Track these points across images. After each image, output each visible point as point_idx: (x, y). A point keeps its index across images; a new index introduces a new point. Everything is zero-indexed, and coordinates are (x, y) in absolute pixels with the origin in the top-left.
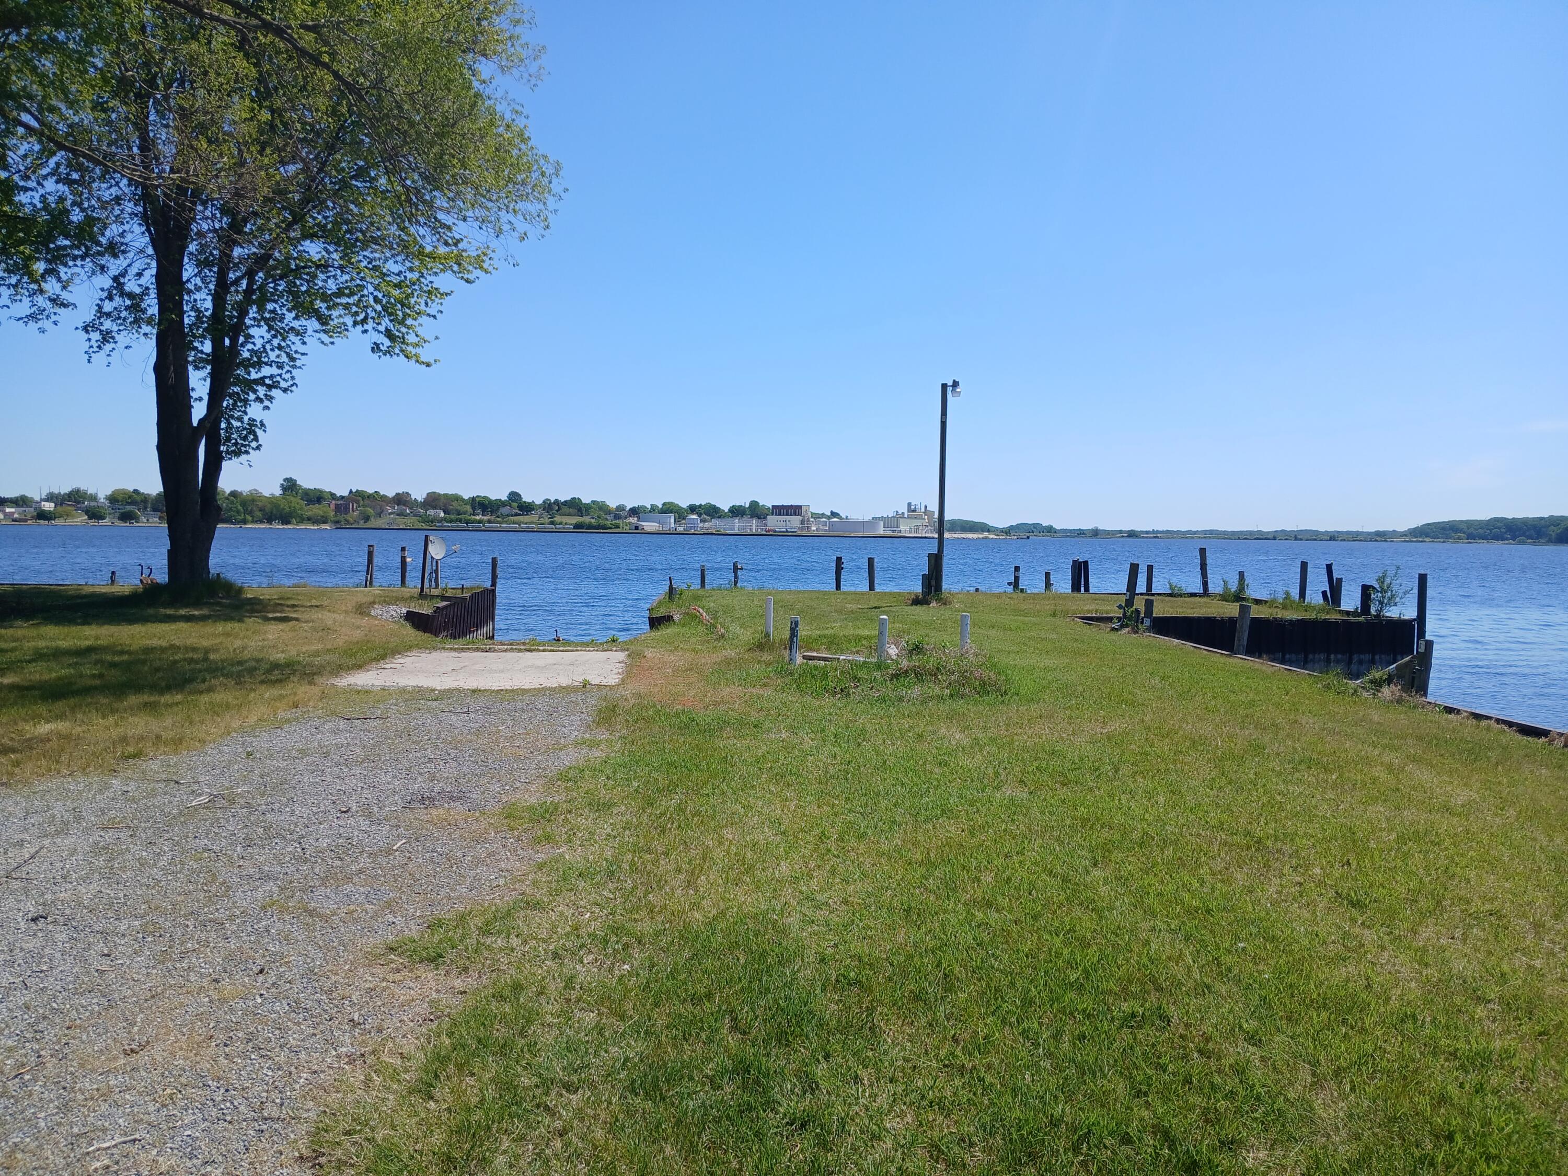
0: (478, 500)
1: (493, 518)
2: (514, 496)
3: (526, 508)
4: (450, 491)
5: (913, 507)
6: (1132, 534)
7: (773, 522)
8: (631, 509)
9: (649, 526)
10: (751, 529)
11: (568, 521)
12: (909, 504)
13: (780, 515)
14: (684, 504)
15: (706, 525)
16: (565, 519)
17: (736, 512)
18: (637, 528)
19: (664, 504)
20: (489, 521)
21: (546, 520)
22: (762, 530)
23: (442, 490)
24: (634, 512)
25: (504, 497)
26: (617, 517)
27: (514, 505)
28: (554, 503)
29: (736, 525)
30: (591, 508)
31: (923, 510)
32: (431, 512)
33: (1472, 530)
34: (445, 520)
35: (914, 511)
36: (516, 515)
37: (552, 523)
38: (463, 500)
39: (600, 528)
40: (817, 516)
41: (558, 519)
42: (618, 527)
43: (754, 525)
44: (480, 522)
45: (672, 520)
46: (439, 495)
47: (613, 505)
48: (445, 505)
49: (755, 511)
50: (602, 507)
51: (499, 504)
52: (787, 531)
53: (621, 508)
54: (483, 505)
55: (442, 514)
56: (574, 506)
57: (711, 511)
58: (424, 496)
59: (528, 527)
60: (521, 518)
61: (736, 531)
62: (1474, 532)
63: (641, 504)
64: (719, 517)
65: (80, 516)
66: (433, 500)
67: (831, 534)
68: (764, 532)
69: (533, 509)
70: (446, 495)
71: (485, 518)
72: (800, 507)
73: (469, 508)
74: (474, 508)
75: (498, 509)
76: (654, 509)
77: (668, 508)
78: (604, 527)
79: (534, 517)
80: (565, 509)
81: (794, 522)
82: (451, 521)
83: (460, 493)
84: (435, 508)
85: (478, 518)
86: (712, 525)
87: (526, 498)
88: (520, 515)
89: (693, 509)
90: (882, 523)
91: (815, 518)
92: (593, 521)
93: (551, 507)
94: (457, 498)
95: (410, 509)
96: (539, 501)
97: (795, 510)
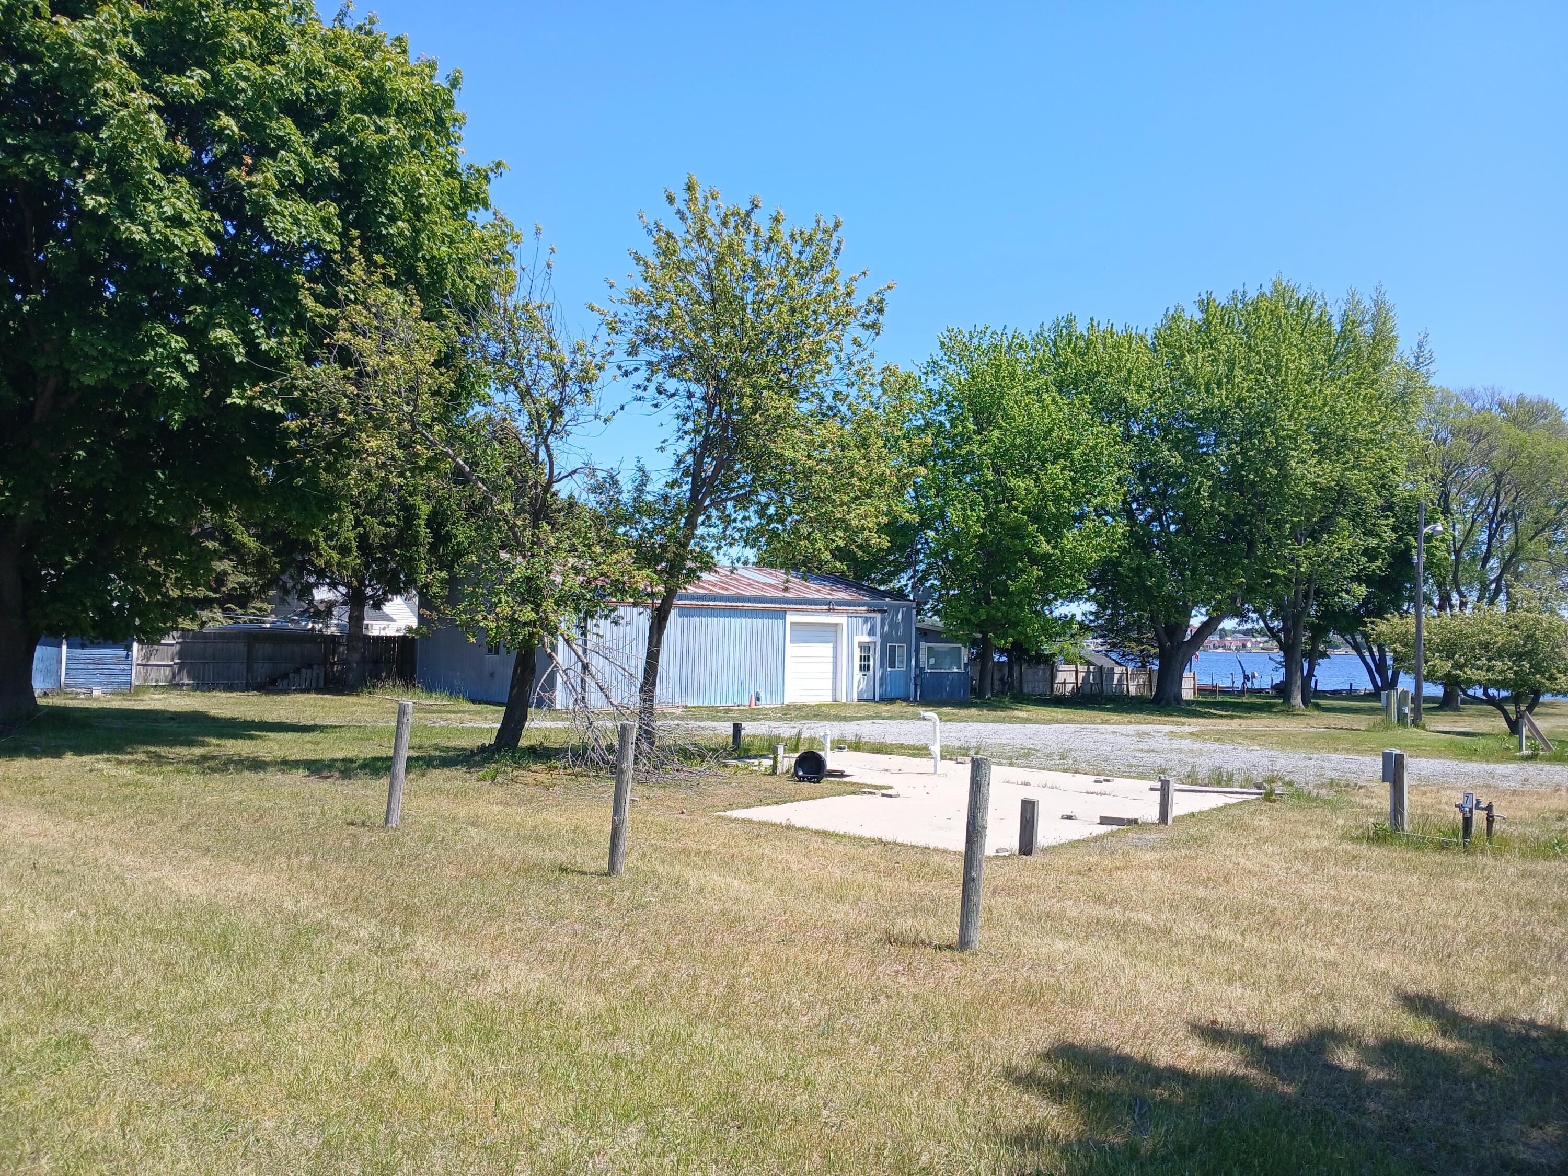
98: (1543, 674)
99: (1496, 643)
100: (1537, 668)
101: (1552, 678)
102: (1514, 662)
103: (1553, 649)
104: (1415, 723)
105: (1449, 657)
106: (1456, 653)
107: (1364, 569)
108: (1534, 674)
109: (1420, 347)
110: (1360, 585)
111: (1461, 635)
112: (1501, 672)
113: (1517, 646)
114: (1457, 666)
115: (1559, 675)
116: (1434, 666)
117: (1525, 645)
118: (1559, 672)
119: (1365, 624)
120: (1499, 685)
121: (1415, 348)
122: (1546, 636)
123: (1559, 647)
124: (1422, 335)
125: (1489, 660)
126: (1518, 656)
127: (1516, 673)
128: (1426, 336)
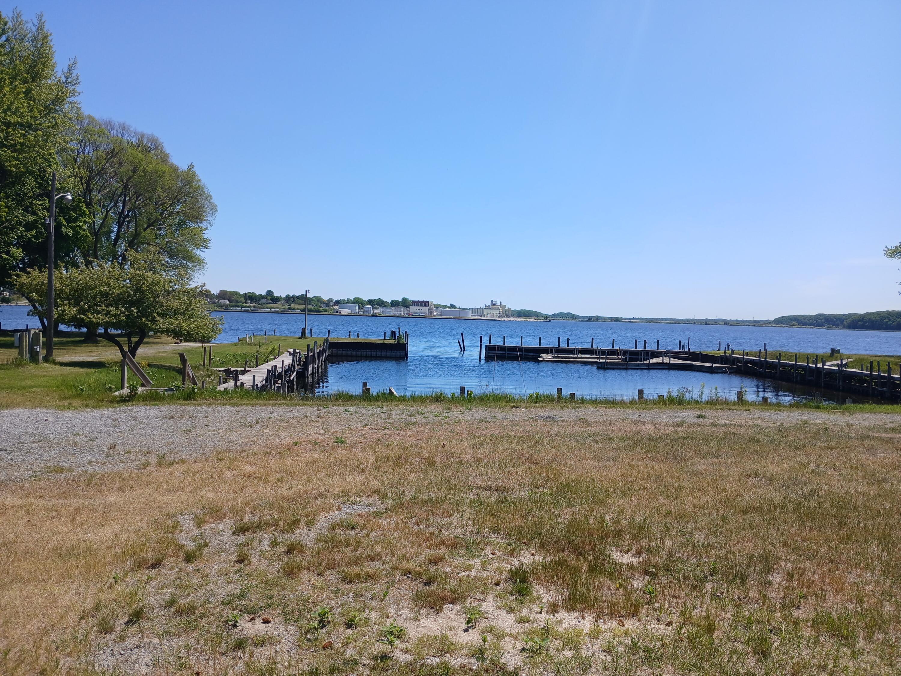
0: (248, 295)
1: (256, 305)
2: (270, 293)
3: (276, 300)
4: (233, 290)
5: (494, 303)
6: (617, 320)
7: (413, 310)
8: (336, 301)
9: (344, 311)
10: (400, 314)
11: (298, 308)
12: (492, 301)
13: (417, 306)
14: (366, 299)
15: (375, 311)
16: (296, 306)
17: (395, 304)
18: (337, 312)
19: (354, 299)
20: (254, 307)
21: (286, 306)
22: (407, 314)
23: (228, 289)
24: (338, 302)
25: (264, 293)
26: (328, 305)
27: (269, 298)
28: (292, 297)
29: (393, 311)
30: (312, 300)
31: (499, 304)
32: (222, 301)
33: (806, 320)
34: (230, 306)
35: (494, 305)
36: (270, 303)
37: (290, 309)
38: (240, 295)
39: (316, 311)
40: (437, 306)
41: (293, 306)
42: (326, 311)
43: (403, 312)
44: (249, 307)
45: (357, 308)
46: (227, 292)
47: (325, 298)
48: (230, 297)
49: (405, 303)
50: (318, 300)
51: (261, 297)
52: (419, 315)
53: (330, 300)
54: (251, 297)
55: (228, 303)
56: (303, 299)
57: (381, 303)
58: (218, 292)
59: (275, 311)
60: (272, 305)
61: (393, 315)
62: (807, 322)
63: (342, 298)
64: (384, 307)
65: (24, 300)
66: (223, 295)
67: (443, 317)
68: (407, 316)
69: (279, 301)
70: (230, 292)
71: (252, 305)
72: (428, 302)
73: (243, 299)
74: (246, 299)
75: (259, 300)
76: (349, 301)
77: (358, 302)
78: (319, 311)
79: (279, 305)
80: (297, 301)
81: (424, 310)
82: (233, 306)
83: (238, 291)
84: (224, 299)
85: (248, 305)
86: (380, 310)
87: (276, 294)
88: (272, 303)
89: (370, 302)
90: (471, 312)
91: (437, 308)
92: (312, 307)
93: (290, 299)
94: (237, 294)
95: (210, 299)
96: (283, 296)
97: (425, 303)
98: (147, 317)
99: (114, 293)
100: (144, 313)
101: (154, 321)
102: (126, 308)
103: (155, 299)
104: (47, 359)
105: (77, 304)
106: (82, 301)
107: (22, 236)
108: (141, 317)
109: (69, 69)
110: (18, 248)
111: (87, 287)
112: (116, 316)
113: (129, 295)
114: (82, 311)
115: (158, 318)
116: (64, 311)
117: (135, 295)
118: (159, 316)
119: (10, 276)
120: (115, 326)
121: (66, 70)
122: (150, 288)
123: (158, 297)
124: (72, 61)
125: (107, 306)
126: (129, 304)
127: (127, 317)
128: (74, 63)
